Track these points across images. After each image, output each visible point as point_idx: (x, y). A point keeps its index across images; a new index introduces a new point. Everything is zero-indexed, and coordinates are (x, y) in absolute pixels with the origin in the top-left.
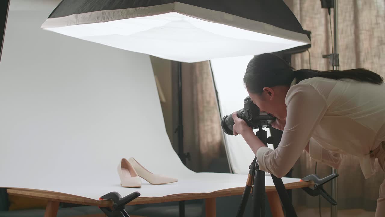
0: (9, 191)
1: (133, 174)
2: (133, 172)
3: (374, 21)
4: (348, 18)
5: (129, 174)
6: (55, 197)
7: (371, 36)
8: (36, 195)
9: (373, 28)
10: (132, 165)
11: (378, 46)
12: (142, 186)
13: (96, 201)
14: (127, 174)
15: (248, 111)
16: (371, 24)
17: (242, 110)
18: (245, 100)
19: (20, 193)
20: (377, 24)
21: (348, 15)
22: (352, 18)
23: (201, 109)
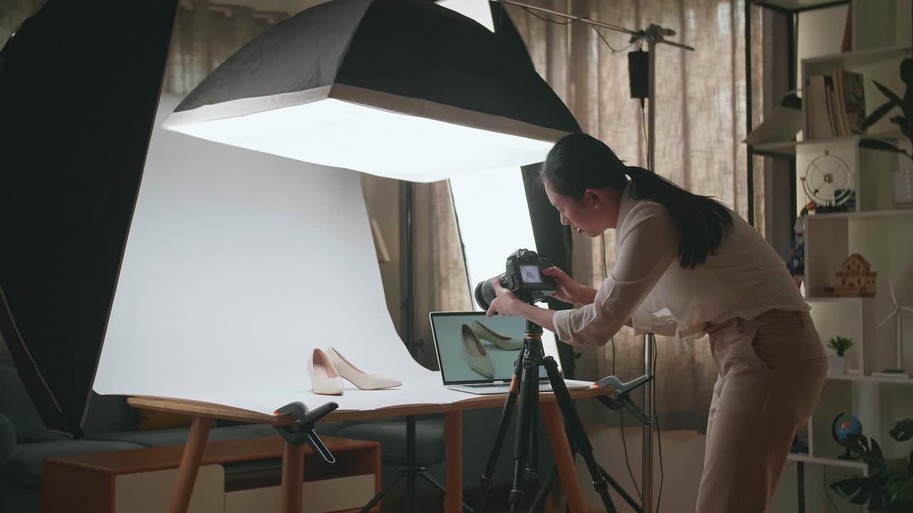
0: (130, 401)
1: (332, 374)
2: (331, 368)
3: (714, 137)
4: (673, 133)
5: (326, 374)
6: (203, 410)
7: (709, 161)
8: (174, 407)
9: (712, 149)
10: (331, 358)
11: (719, 177)
12: (345, 393)
13: (268, 416)
14: (321, 372)
15: (512, 276)
16: (710, 142)
17: (504, 275)
18: (508, 259)
19: (148, 403)
20: (719, 141)
21: (673, 127)
22: (679, 133)
23: (444, 272)
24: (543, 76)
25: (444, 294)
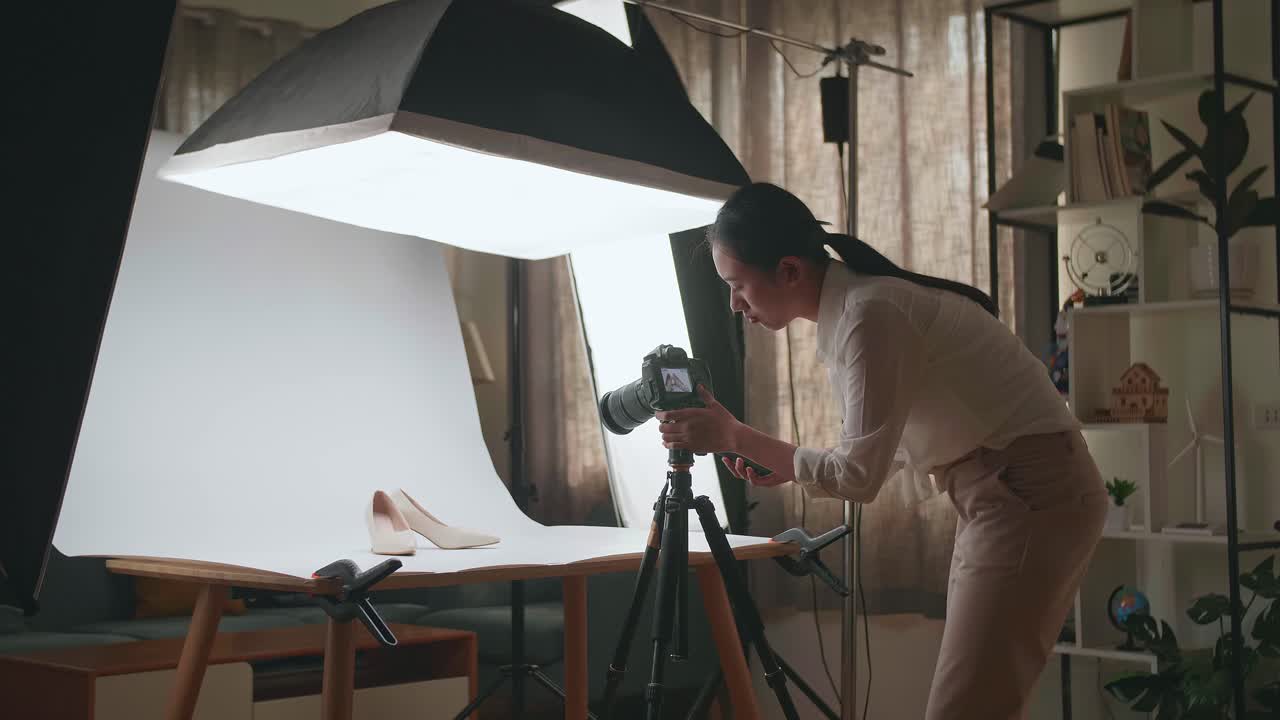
0: (110, 564)
1: (399, 526)
2: (399, 518)
3: (945, 203)
4: (888, 197)
5: (389, 521)
6: (213, 574)
7: (938, 236)
8: (170, 570)
9: (941, 220)
10: (399, 505)
11: (953, 256)
12: (417, 552)
13: (303, 580)
14: (385, 524)
15: (650, 383)
16: (939, 210)
17: (640, 382)
18: (646, 359)
19: (135, 567)
20: (952, 208)
21: (887, 189)
22: (897, 197)
23: (569, 395)
24: (708, 118)
25: (571, 427)
